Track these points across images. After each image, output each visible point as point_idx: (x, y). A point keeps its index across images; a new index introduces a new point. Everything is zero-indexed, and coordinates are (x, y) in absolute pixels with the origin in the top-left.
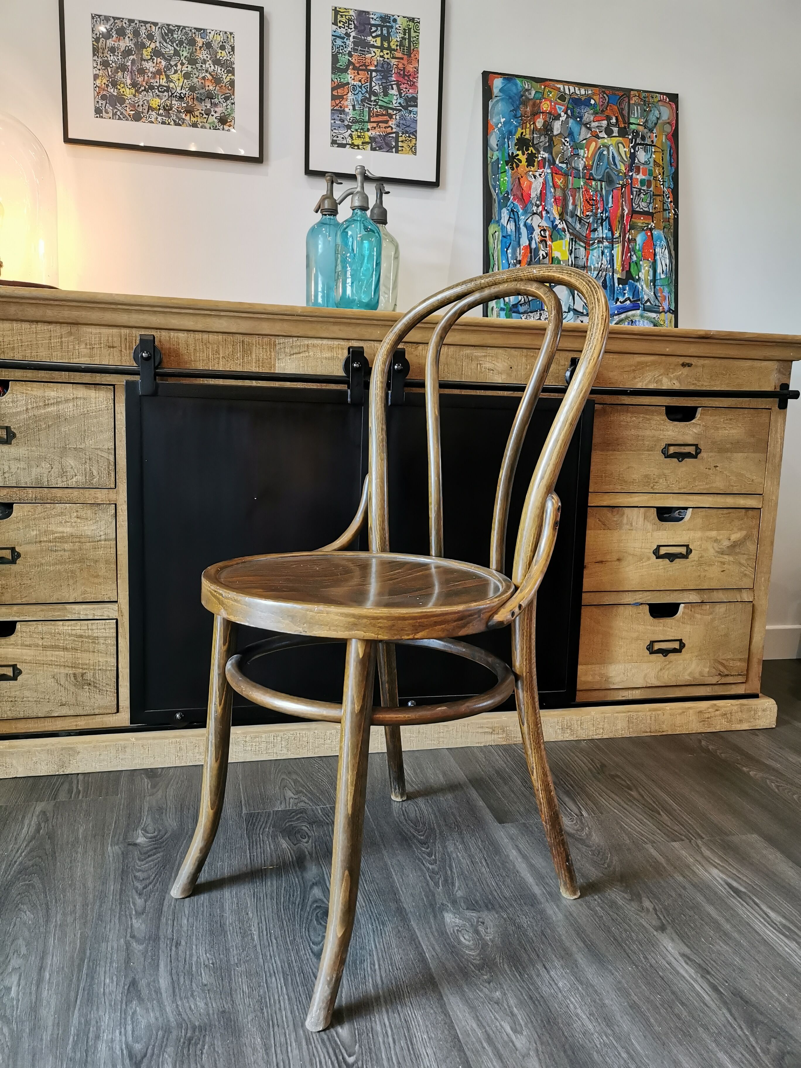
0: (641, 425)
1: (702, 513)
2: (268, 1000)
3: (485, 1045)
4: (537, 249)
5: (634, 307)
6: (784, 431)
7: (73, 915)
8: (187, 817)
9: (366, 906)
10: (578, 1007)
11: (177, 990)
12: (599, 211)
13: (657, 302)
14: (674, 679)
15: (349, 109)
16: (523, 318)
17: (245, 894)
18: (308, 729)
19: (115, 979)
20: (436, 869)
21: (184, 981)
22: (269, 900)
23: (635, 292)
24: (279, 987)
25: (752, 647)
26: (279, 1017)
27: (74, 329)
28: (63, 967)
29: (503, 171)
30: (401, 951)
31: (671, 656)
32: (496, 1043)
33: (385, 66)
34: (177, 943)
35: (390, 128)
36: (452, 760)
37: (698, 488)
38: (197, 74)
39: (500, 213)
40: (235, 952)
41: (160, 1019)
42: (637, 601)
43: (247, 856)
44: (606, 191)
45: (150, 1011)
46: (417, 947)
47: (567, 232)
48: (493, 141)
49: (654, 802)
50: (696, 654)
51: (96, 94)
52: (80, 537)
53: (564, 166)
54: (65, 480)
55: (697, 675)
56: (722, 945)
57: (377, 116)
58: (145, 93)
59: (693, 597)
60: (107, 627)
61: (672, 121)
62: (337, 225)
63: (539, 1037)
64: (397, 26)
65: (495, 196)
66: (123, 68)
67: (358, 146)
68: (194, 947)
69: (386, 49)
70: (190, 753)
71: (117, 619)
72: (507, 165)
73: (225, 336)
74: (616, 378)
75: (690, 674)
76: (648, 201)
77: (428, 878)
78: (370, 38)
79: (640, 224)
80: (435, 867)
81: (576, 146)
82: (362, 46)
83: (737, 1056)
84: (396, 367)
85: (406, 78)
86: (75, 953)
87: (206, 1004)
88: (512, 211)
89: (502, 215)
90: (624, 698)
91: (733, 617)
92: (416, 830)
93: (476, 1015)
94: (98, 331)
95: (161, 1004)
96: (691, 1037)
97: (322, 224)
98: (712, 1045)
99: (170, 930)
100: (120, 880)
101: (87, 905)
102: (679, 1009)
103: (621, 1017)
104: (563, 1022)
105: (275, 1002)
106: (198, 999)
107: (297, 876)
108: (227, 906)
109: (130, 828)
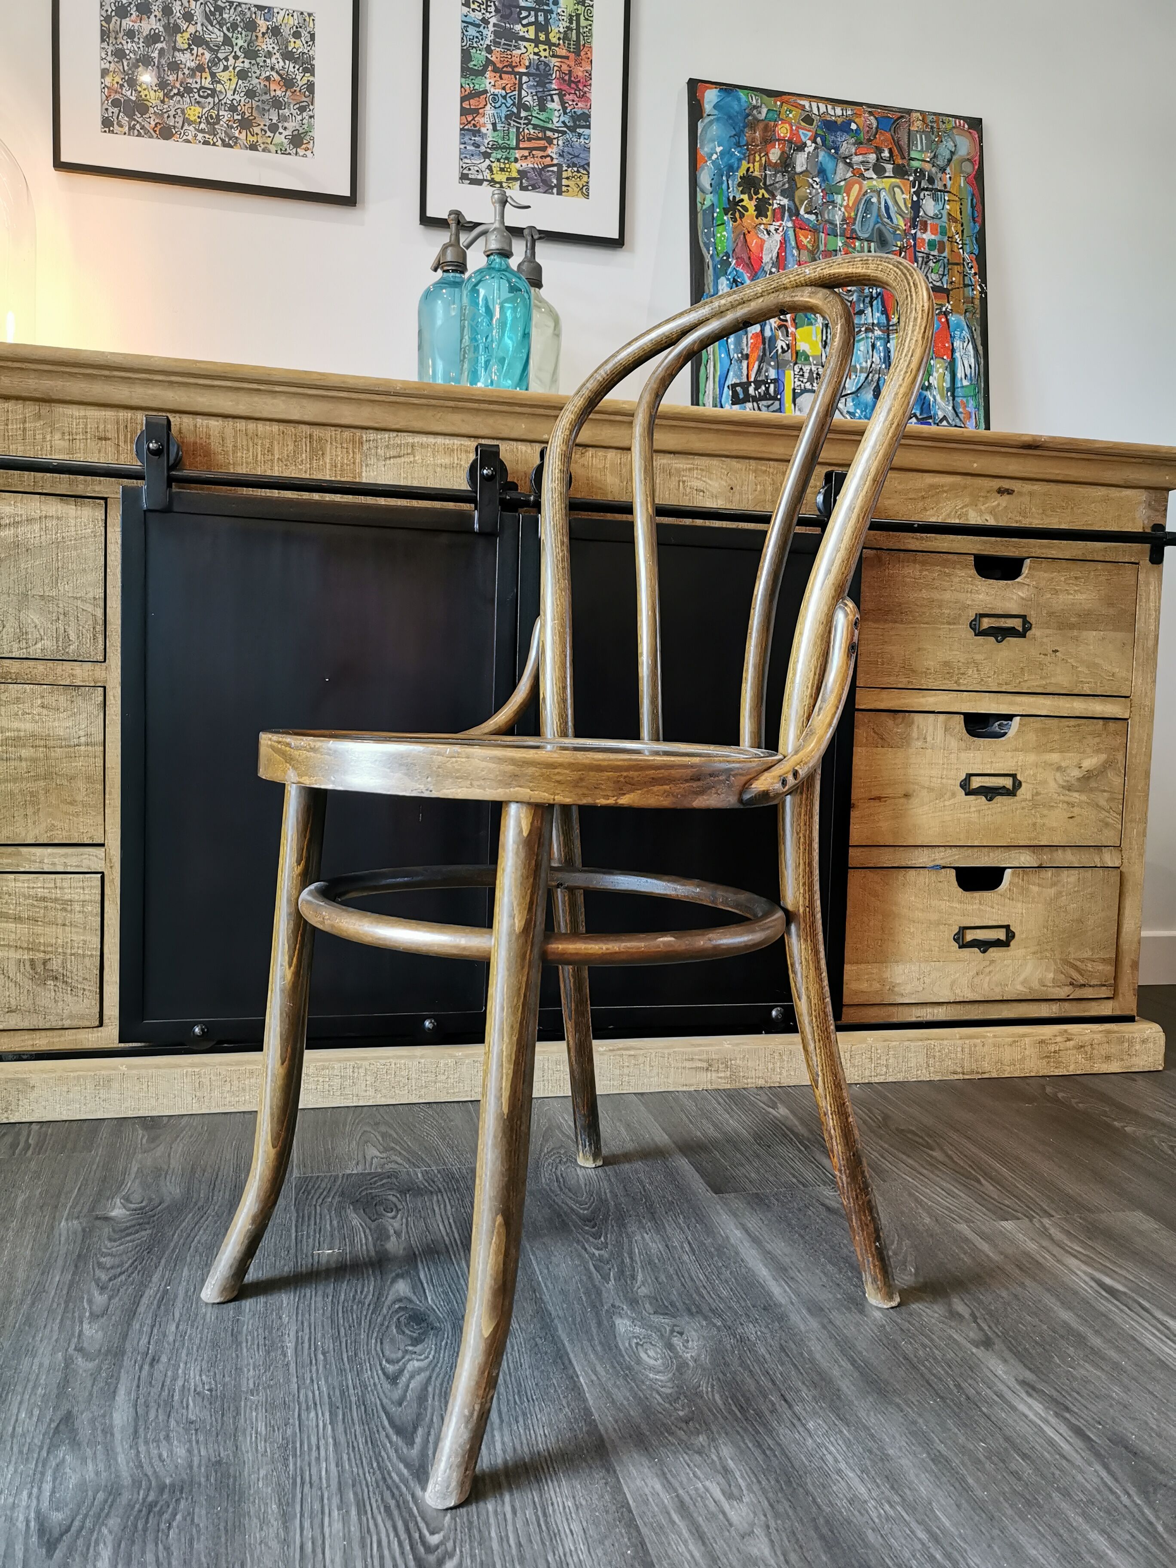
0: (937, 583)
1: (1036, 723)
2: (298, 1445)
3: (676, 1517)
4: (773, 339)
5: (922, 425)
6: (1160, 599)
8: (200, 1182)
10: (840, 1458)
11: (141, 1430)
13: (957, 420)
14: (998, 990)
15: (487, 129)
20: (606, 1256)
21: (157, 1416)
22: (320, 1299)
23: (924, 404)
24: (321, 1426)
25: (1121, 940)
26: (314, 1471)
27: (45, 409)
29: (720, 222)
30: (536, 1373)
31: (993, 952)
32: (695, 1515)
33: (542, 67)
34: (153, 1359)
35: (549, 159)
36: (642, 1108)
37: (1028, 681)
38: (258, 72)
39: (716, 284)
40: (251, 1373)
42: (935, 863)
43: (290, 1235)
45: (89, 1461)
46: (565, 1368)
48: (705, 179)
49: (970, 1165)
50: (1033, 949)
51: (104, 98)
52: (46, 738)
53: (812, 217)
54: (24, 645)
55: (1035, 985)
56: (1090, 1368)
57: (529, 140)
58: (179, 98)
59: (1026, 859)
60: (86, 884)
61: (973, 157)
62: (465, 282)
63: (771, 1505)
64: (559, 10)
65: (708, 259)
66: (145, 61)
67: (501, 183)
69: (542, 43)
70: (216, 1093)
71: (102, 873)
72: (726, 214)
73: (282, 427)
74: (896, 508)
75: (1026, 980)
76: (941, 273)
77: (592, 1268)
78: (518, 27)
80: (605, 1254)
81: (830, 190)
82: (506, 37)
83: (1122, 1537)
85: (573, 85)
87: (189, 1451)
88: (735, 281)
89: (720, 286)
90: (919, 1019)
91: (1089, 891)
92: (577, 1202)
93: (662, 1470)
94: (82, 413)
95: (110, 1452)
96: (1040, 1507)
97: (441, 284)
98: (1078, 1521)
99: (144, 1340)
100: (72, 1268)
101: (11, 1303)
102: (1018, 1463)
103: (917, 1476)
104: (813, 1484)
105: (310, 1449)
106: (175, 1443)
107: (372, 1264)
108: (246, 1306)
109: (102, 1196)
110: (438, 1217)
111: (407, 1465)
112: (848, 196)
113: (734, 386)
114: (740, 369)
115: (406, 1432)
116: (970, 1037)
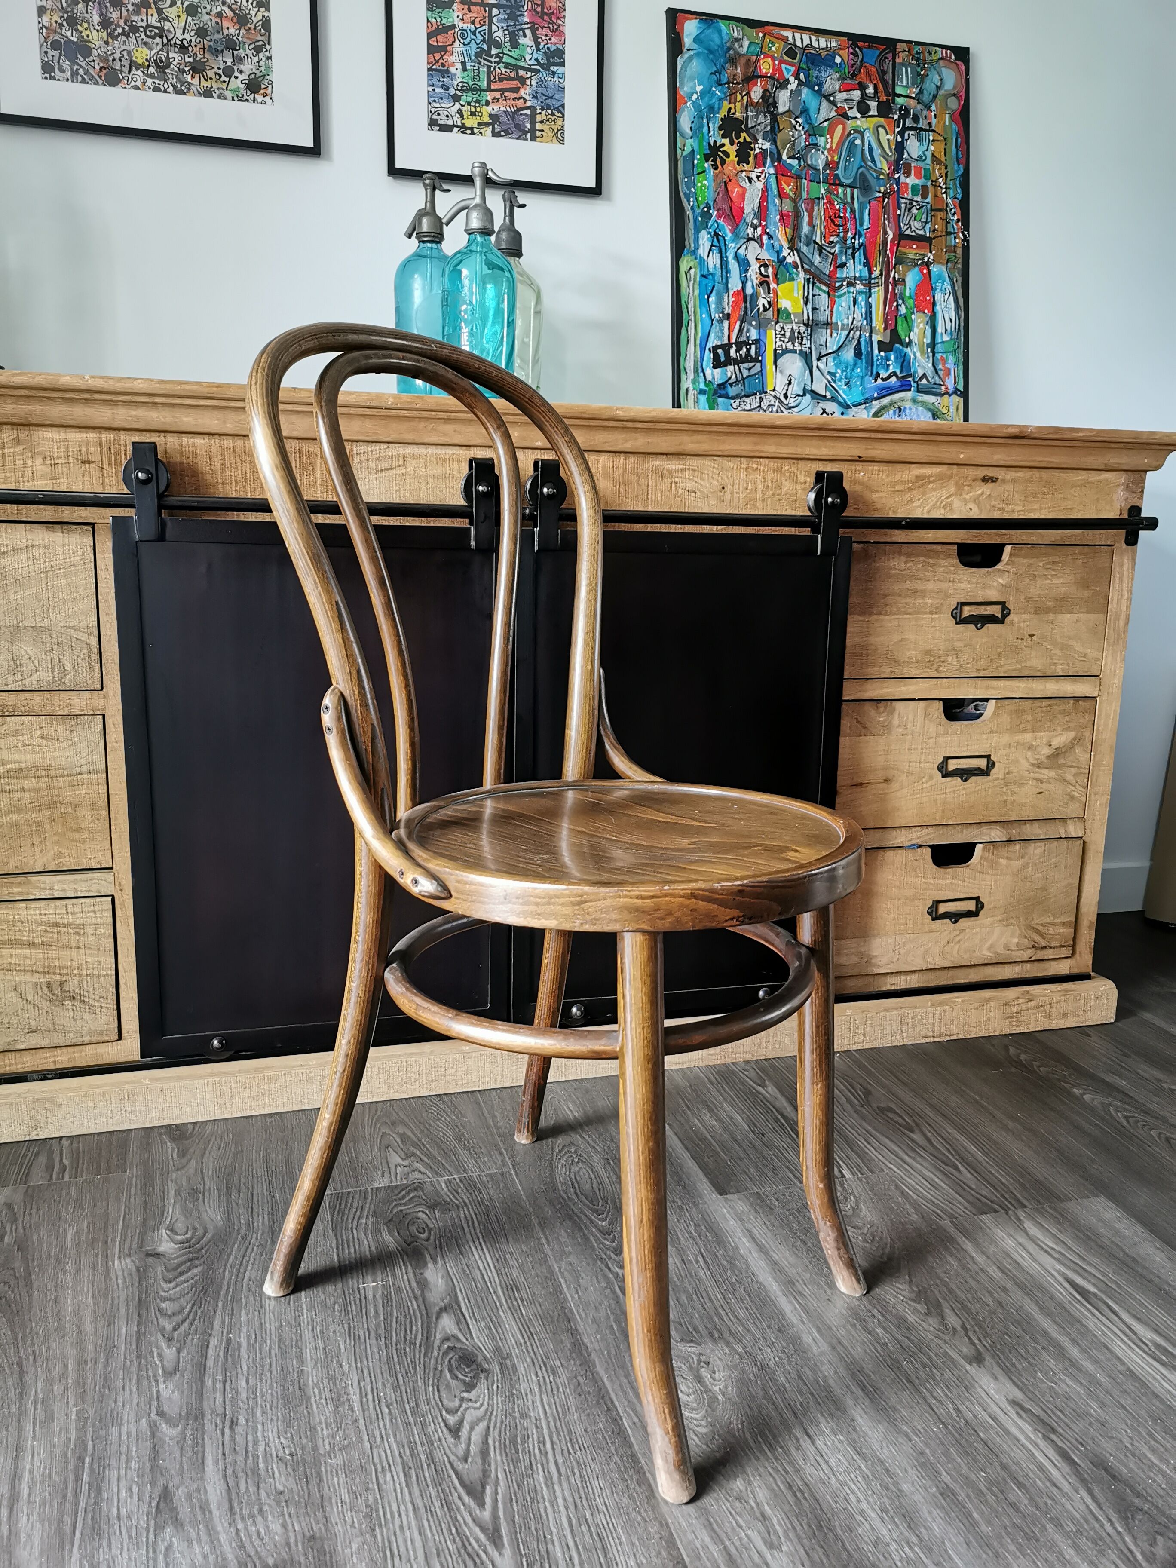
0: (921, 574)
1: (1010, 705)
2: (381, 1513)
4: (755, 297)
5: (902, 386)
6: (1132, 579)
7: (64, 1381)
8: (237, 1204)
9: (525, 1343)
10: (862, 1498)
11: (236, 1505)
12: (849, 235)
13: (937, 378)
14: (966, 956)
15: (456, 69)
16: (734, 406)
17: (334, 1332)
19: (135, 1489)
21: (247, 1488)
22: (373, 1341)
23: (904, 362)
24: (399, 1491)
25: (1081, 905)
26: (400, 1541)
27: (23, 433)
28: (50, 1474)
29: (700, 170)
30: (584, 1418)
31: (963, 922)
34: (232, 1422)
35: (522, 101)
37: (1004, 668)
38: (209, 7)
39: (697, 240)
40: (325, 1432)
41: (211, 1558)
42: (914, 842)
44: (860, 204)
45: (195, 1543)
46: (609, 1410)
47: (800, 269)
48: (685, 122)
49: (949, 1151)
50: (1000, 918)
51: (43, 39)
52: (48, 768)
53: (795, 162)
54: (20, 677)
55: (1001, 950)
56: (1070, 1383)
57: (501, 80)
58: (124, 38)
59: (996, 834)
60: (97, 908)
61: (959, 91)
62: (444, 258)
63: (807, 1554)
65: (688, 211)
67: (472, 129)
68: (260, 1427)
70: (237, 1100)
71: (113, 897)
72: (707, 161)
74: (884, 501)
75: (991, 947)
76: (924, 220)
77: (618, 1291)
79: (910, 256)
81: (813, 131)
84: (545, 491)
85: (546, 18)
86: (68, 1447)
87: (284, 1526)
88: (716, 234)
89: (701, 242)
90: (895, 988)
91: (1053, 861)
92: (595, 1212)
93: (708, 1520)
94: (63, 436)
95: (211, 1531)
96: (1038, 1540)
97: (418, 256)
98: (1070, 1553)
99: (219, 1400)
100: (135, 1316)
101: (86, 1362)
102: (1016, 1494)
103: (930, 1513)
104: (841, 1526)
105: (393, 1517)
106: (270, 1518)
107: (416, 1298)
108: (307, 1354)
109: (147, 1227)
110: (468, 1235)
111: (483, 1529)
112: (832, 138)
113: (715, 348)
114: (722, 330)
115: (476, 1492)
116: (941, 1004)
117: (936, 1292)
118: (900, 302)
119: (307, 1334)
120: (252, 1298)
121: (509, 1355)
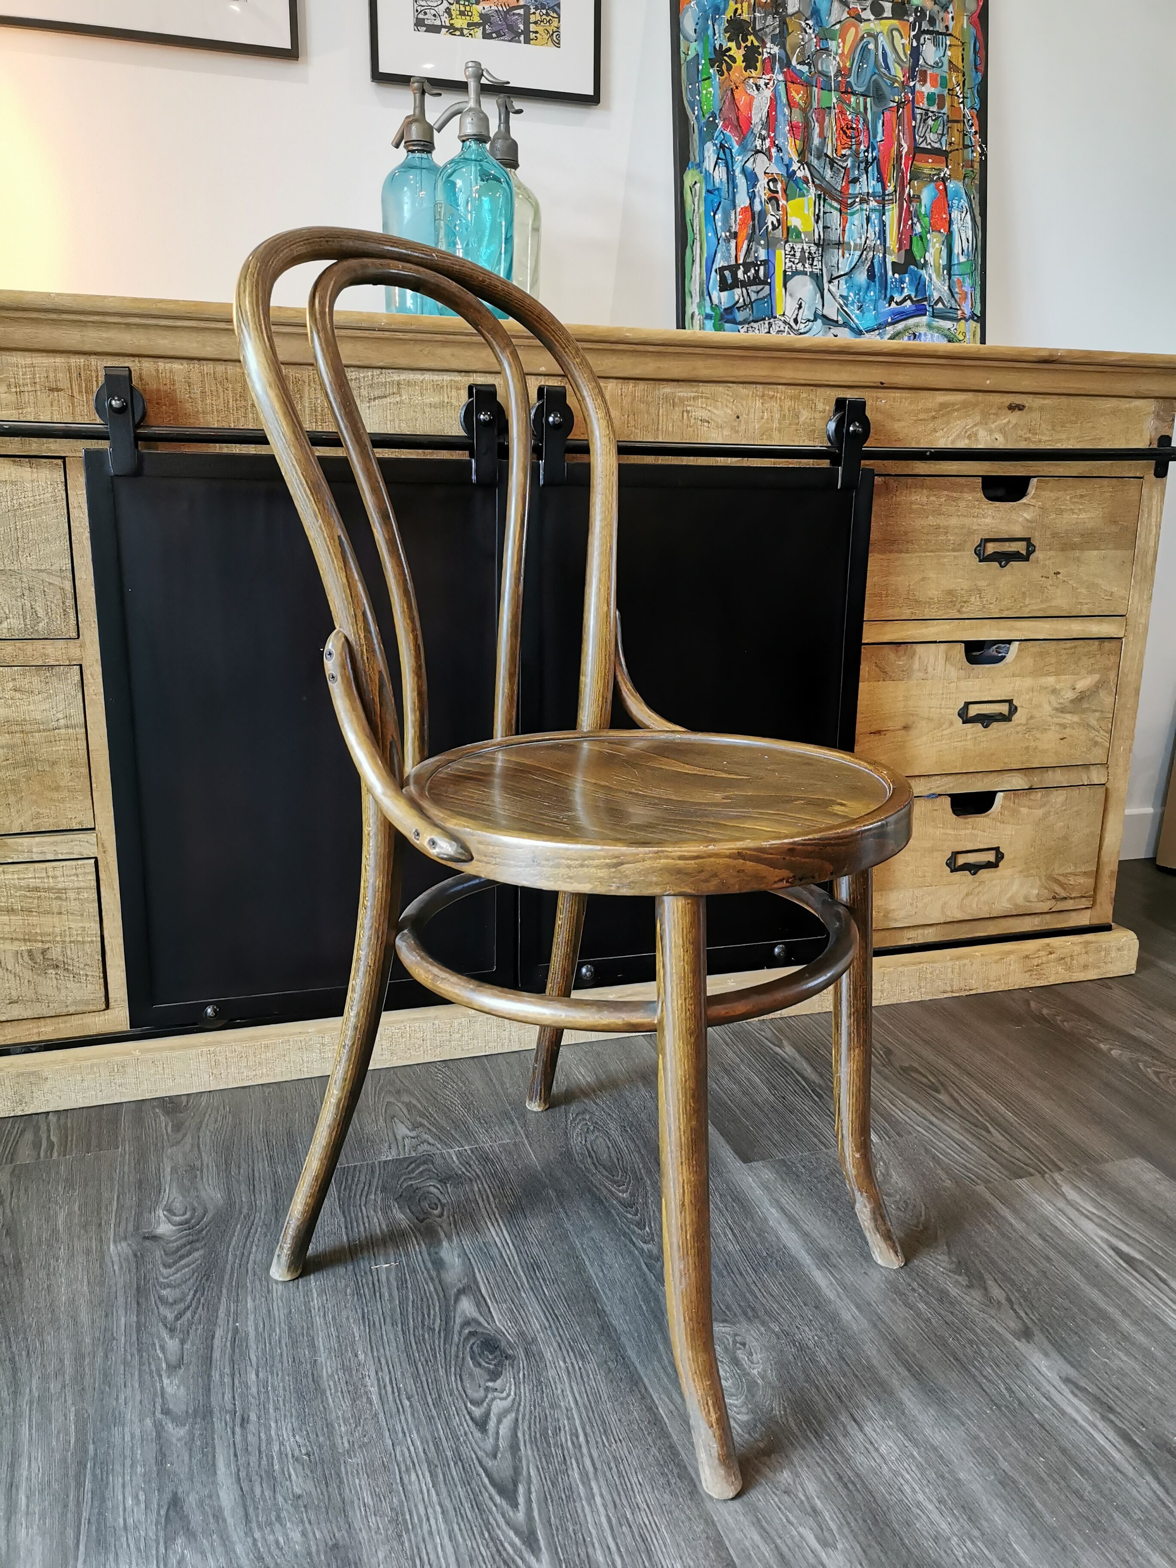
0: (944, 509)
1: (1034, 647)
2: (408, 1517)
4: (763, 214)
5: (917, 310)
6: (1161, 514)
8: (238, 1182)
9: (550, 1326)
10: (917, 1489)
11: (251, 1510)
12: (862, 147)
13: (953, 302)
14: (986, 908)
16: (742, 331)
17: (348, 1318)
18: (424, 1019)
19: (142, 1497)
20: (655, 1250)
21: (263, 1492)
22: (389, 1327)
23: (920, 285)
24: (425, 1491)
25: (1103, 853)
26: (430, 1547)
28: (49, 1482)
29: (705, 77)
30: (617, 1407)
31: (984, 874)
34: (243, 1419)
37: (1030, 607)
39: (702, 152)
40: (343, 1429)
42: (932, 792)
44: (873, 114)
45: (209, 1555)
46: (643, 1397)
47: (811, 184)
48: (689, 24)
49: (977, 1111)
50: (1020, 868)
52: (22, 723)
53: (805, 69)
55: (1020, 901)
56: (1125, 1358)
59: (1018, 782)
60: (79, 871)
62: (433, 169)
63: (864, 1551)
65: (693, 121)
67: (461, 30)
68: (273, 1425)
70: (233, 1069)
71: (96, 858)
72: (712, 67)
75: (1012, 898)
76: (940, 132)
77: (644, 1267)
79: (926, 171)
80: (653, 1247)
81: (825, 35)
84: (551, 419)
86: (67, 1451)
87: (304, 1534)
88: (722, 146)
89: (706, 154)
90: (910, 943)
91: (1075, 809)
92: (615, 1182)
93: (757, 1517)
94: (29, 361)
95: (225, 1539)
96: (1105, 1531)
97: (407, 167)
98: (1140, 1543)
99: (228, 1396)
100: (134, 1305)
101: (83, 1357)
102: (1079, 1480)
103: (989, 1502)
104: (897, 1519)
105: (420, 1520)
106: (288, 1525)
107: (432, 1279)
108: (320, 1343)
109: (143, 1208)
110: (483, 1210)
111: (517, 1533)
113: (721, 270)
114: (729, 250)
115: (508, 1491)
116: (959, 958)
117: (977, 1262)
118: (915, 220)
119: (318, 1321)
120: (257, 1283)
121: (534, 1340)
